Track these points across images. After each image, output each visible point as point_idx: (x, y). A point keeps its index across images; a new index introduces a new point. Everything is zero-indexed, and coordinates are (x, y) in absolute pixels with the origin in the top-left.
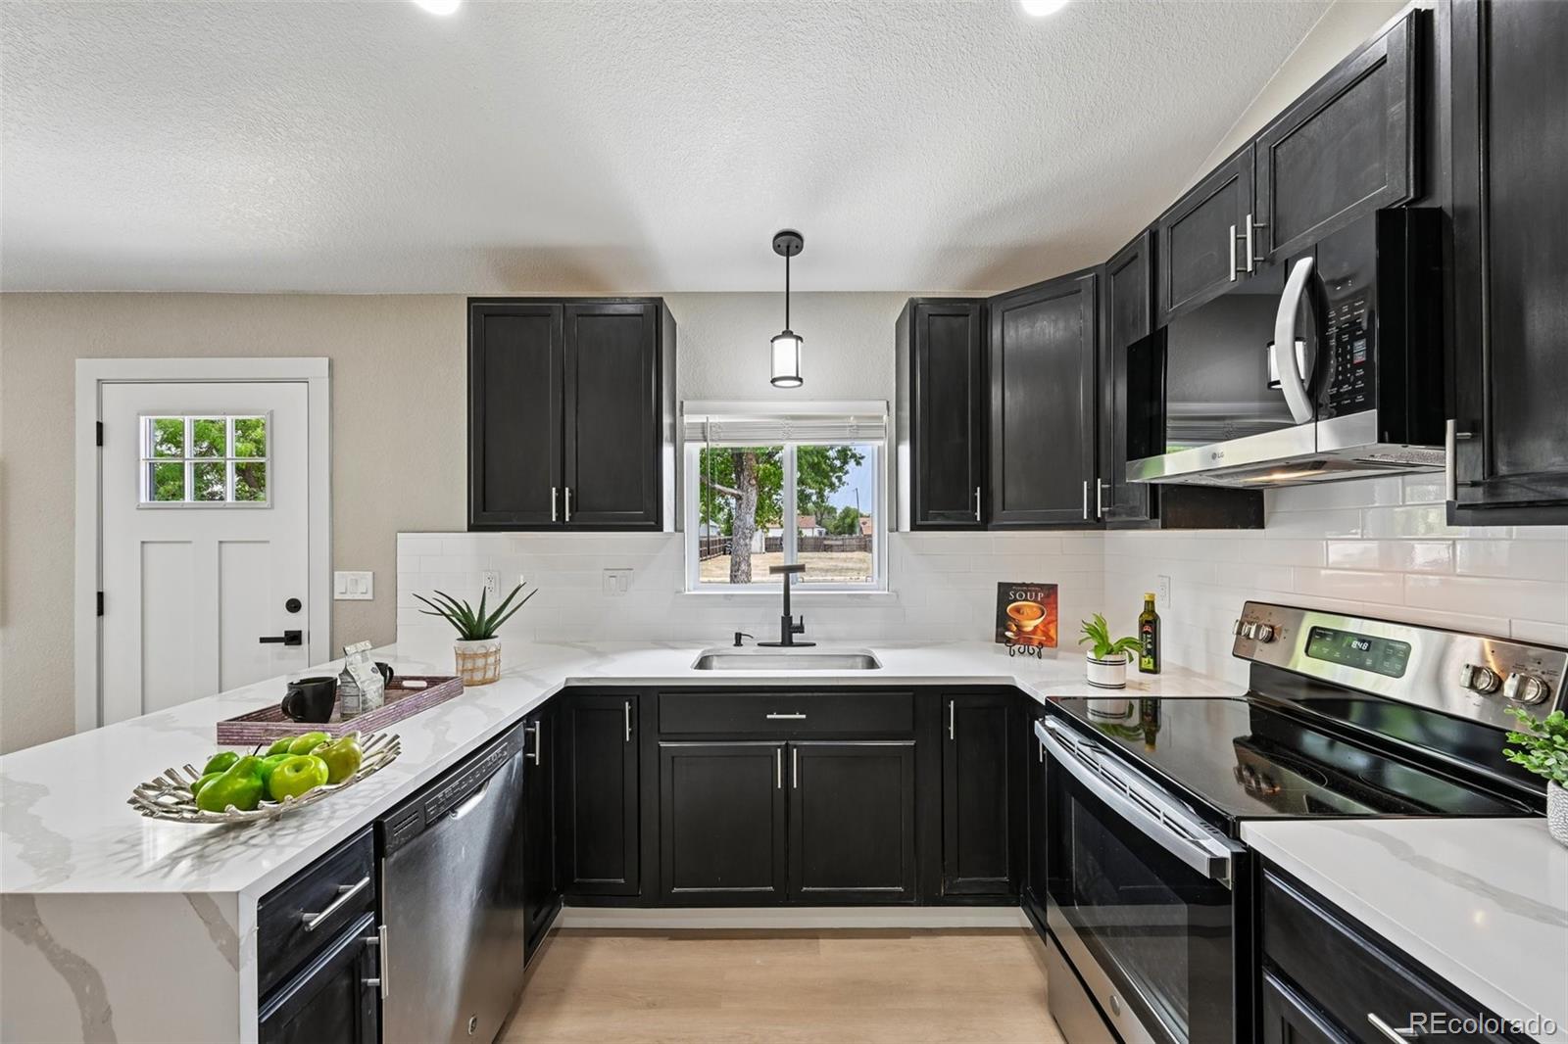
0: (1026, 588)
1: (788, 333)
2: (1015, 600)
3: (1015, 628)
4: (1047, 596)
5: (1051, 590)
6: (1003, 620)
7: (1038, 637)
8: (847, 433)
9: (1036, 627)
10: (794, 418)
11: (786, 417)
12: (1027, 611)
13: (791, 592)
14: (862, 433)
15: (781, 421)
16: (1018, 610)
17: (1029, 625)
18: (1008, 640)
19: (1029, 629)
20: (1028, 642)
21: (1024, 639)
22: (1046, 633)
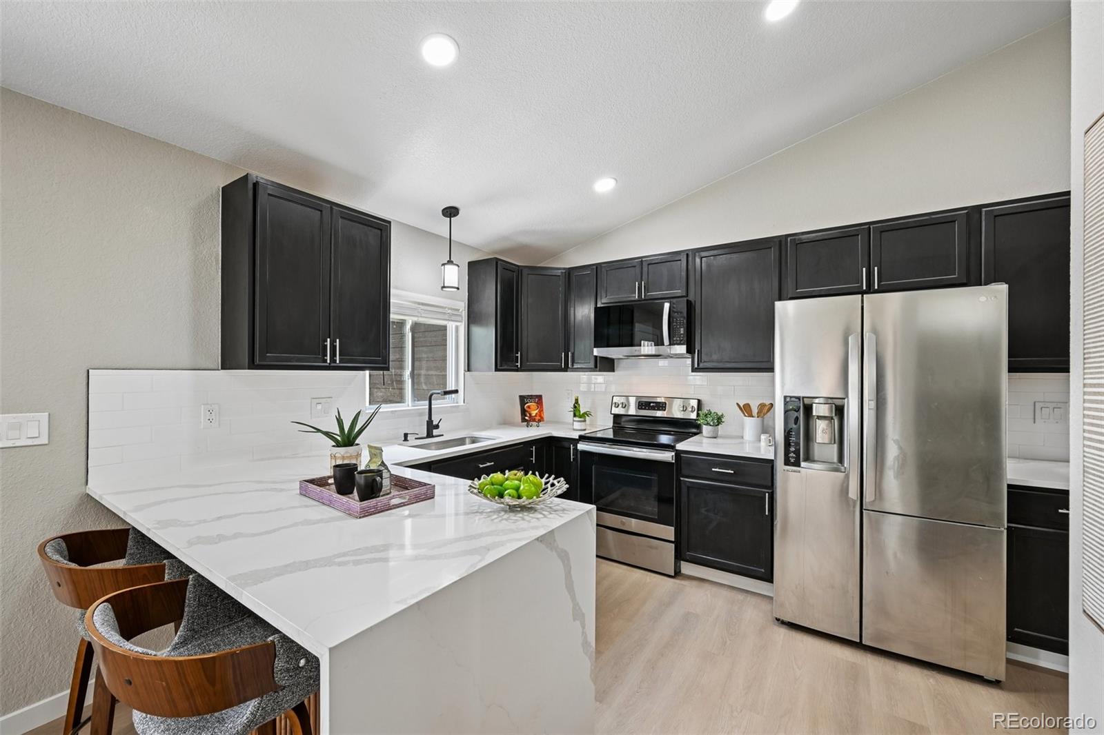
0: (531, 397)
1: (450, 262)
2: (527, 403)
3: (528, 415)
4: (539, 400)
5: (540, 397)
6: (524, 412)
7: (538, 418)
8: (446, 317)
9: (536, 414)
10: (423, 304)
11: (419, 304)
12: (532, 407)
13: (433, 406)
14: (453, 318)
15: (413, 305)
16: (529, 407)
17: (534, 413)
18: (526, 421)
19: (534, 415)
20: (534, 420)
21: (532, 419)
22: (540, 416)
